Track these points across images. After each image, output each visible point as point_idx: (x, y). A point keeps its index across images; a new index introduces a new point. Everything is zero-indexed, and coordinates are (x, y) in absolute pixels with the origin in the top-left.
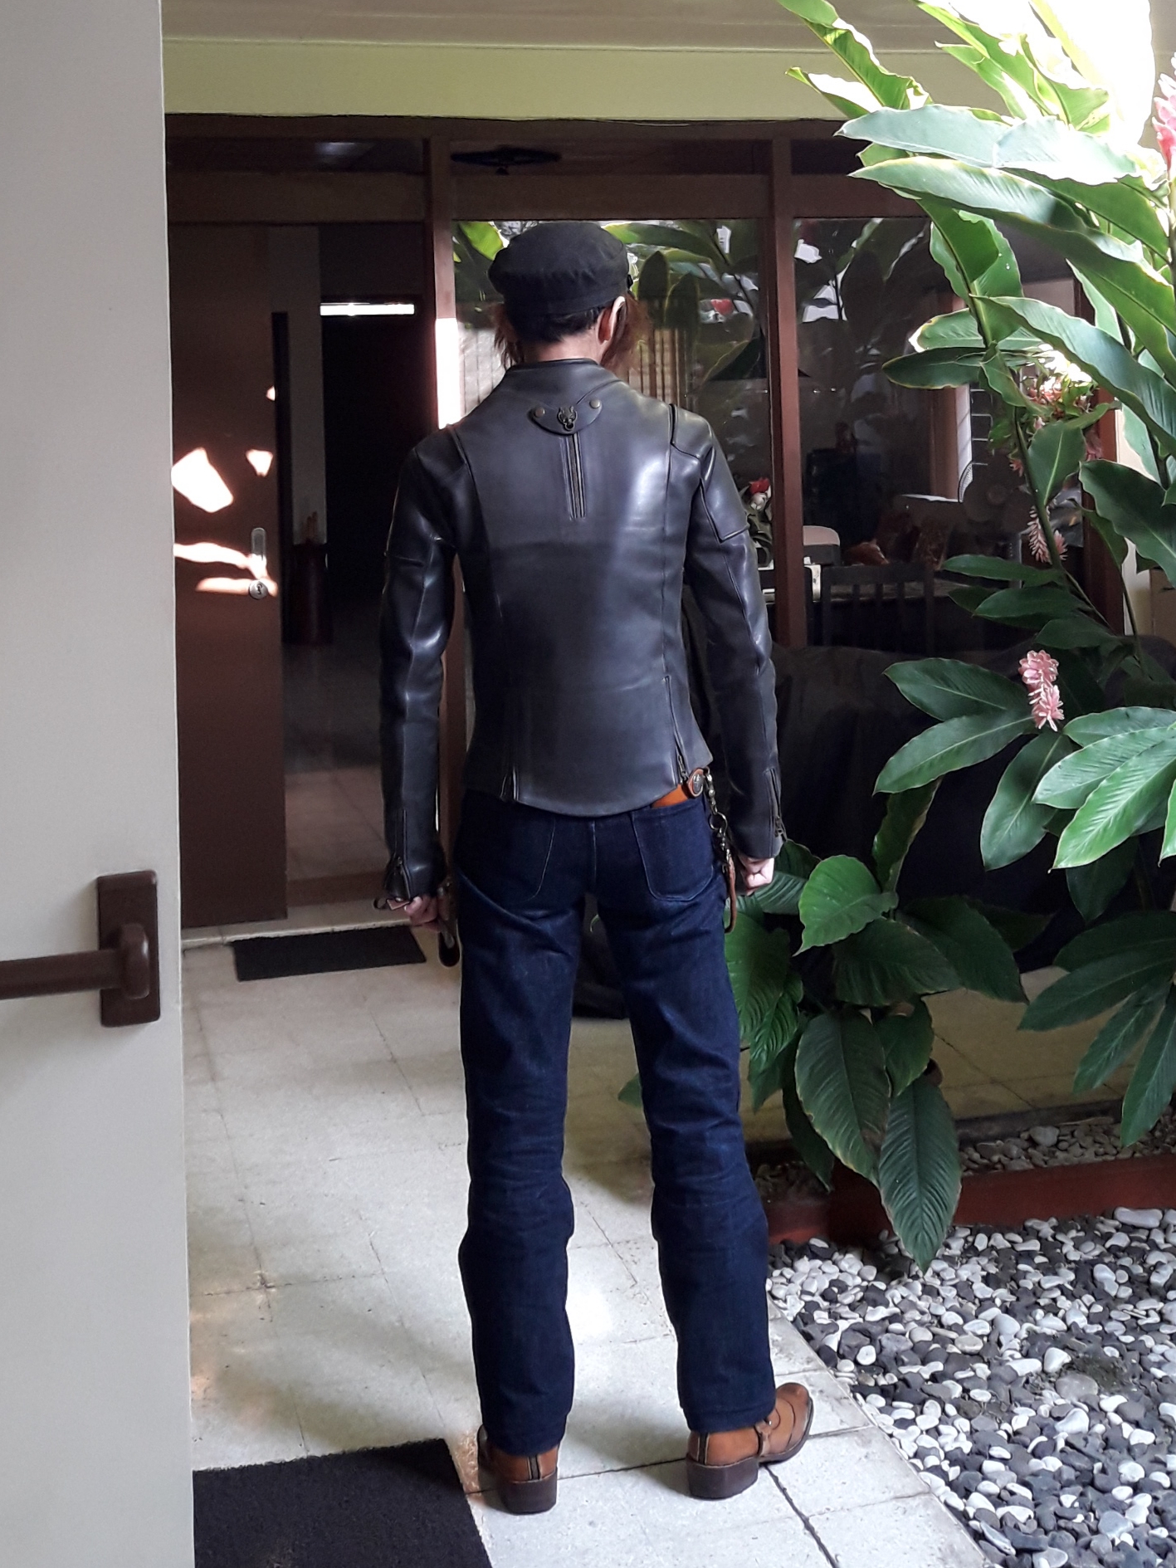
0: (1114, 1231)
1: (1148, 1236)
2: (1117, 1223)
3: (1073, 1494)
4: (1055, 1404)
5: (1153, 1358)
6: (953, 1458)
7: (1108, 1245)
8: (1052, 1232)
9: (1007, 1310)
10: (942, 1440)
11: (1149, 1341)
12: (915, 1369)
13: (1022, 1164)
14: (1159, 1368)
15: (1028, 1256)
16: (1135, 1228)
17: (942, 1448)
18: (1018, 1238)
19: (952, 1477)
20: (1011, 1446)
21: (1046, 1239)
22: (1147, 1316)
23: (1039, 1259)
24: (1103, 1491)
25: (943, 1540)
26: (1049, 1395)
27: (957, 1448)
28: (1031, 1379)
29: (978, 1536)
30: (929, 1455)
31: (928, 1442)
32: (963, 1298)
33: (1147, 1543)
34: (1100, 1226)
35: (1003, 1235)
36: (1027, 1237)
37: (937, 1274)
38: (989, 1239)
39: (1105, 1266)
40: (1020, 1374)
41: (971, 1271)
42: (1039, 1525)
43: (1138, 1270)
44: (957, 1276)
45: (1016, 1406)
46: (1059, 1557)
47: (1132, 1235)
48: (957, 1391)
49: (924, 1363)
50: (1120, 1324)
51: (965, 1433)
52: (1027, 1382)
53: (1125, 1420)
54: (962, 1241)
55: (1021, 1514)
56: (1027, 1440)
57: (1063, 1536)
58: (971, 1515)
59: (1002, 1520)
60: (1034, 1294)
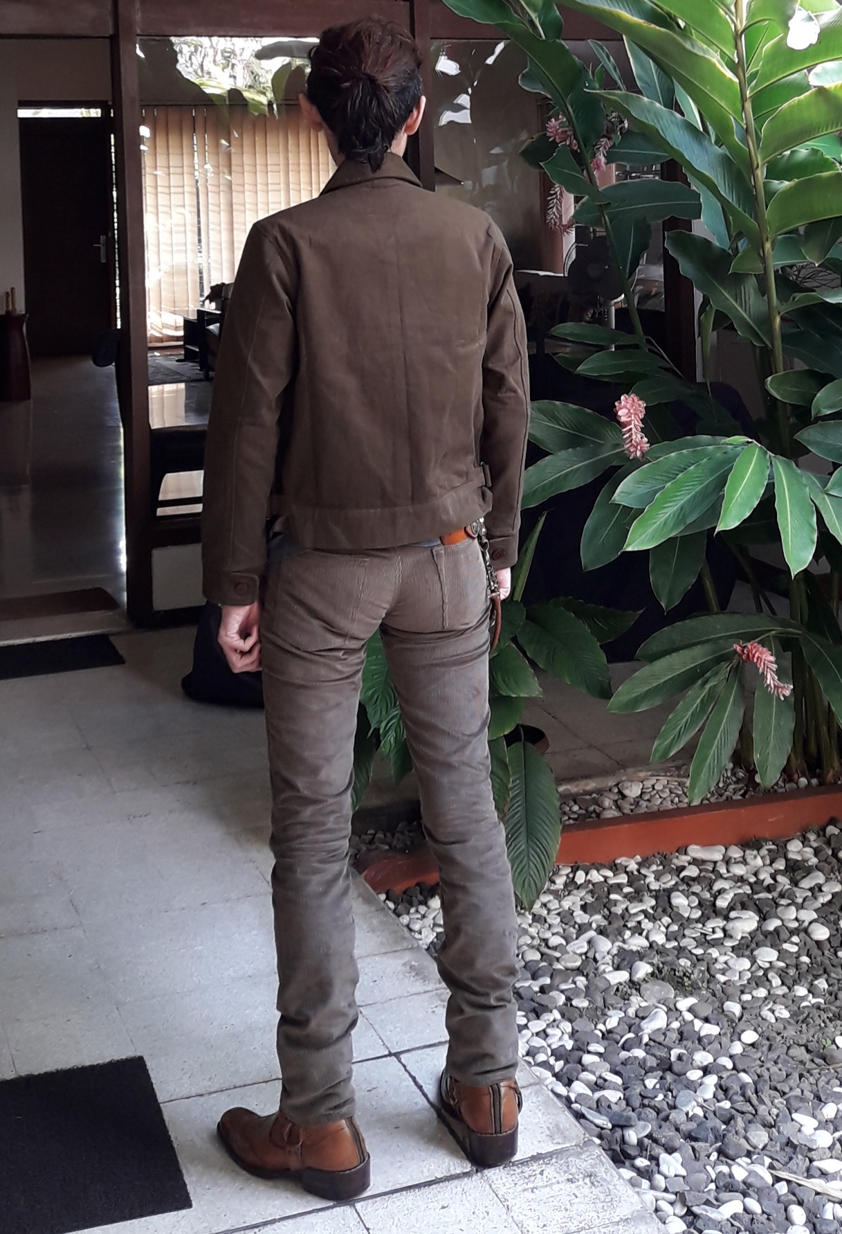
0: (686, 864)
1: (714, 868)
2: (688, 858)
3: (655, 1078)
4: (640, 1007)
5: (718, 966)
6: (557, 1054)
7: (682, 875)
8: (636, 867)
9: (601, 931)
10: (550, 1041)
11: (714, 952)
12: (526, 984)
13: (612, 813)
14: (723, 974)
15: (619, 887)
16: (704, 862)
17: (549, 1046)
18: (609, 873)
19: (557, 1070)
20: (606, 1043)
21: (632, 873)
22: (714, 932)
23: (627, 890)
24: (679, 1075)
25: (551, 1121)
26: (636, 1001)
27: (561, 1046)
28: (620, 988)
29: (579, 1116)
30: (538, 1053)
31: (537, 1042)
32: (566, 924)
33: (715, 1113)
34: (675, 861)
35: (598, 871)
36: (617, 872)
37: (545, 905)
38: (587, 874)
39: (679, 893)
40: (612, 984)
41: (572, 902)
42: (628, 1105)
43: (707, 895)
44: (560, 907)
45: (609, 1009)
46: (644, 1128)
47: (701, 867)
48: (562, 999)
49: (534, 977)
50: (692, 940)
51: (568, 1034)
52: (617, 990)
53: (696, 1017)
54: (565, 878)
55: (613, 1096)
56: (618, 1037)
57: (647, 1112)
58: (573, 1099)
59: (598, 1101)
60: (623, 918)
